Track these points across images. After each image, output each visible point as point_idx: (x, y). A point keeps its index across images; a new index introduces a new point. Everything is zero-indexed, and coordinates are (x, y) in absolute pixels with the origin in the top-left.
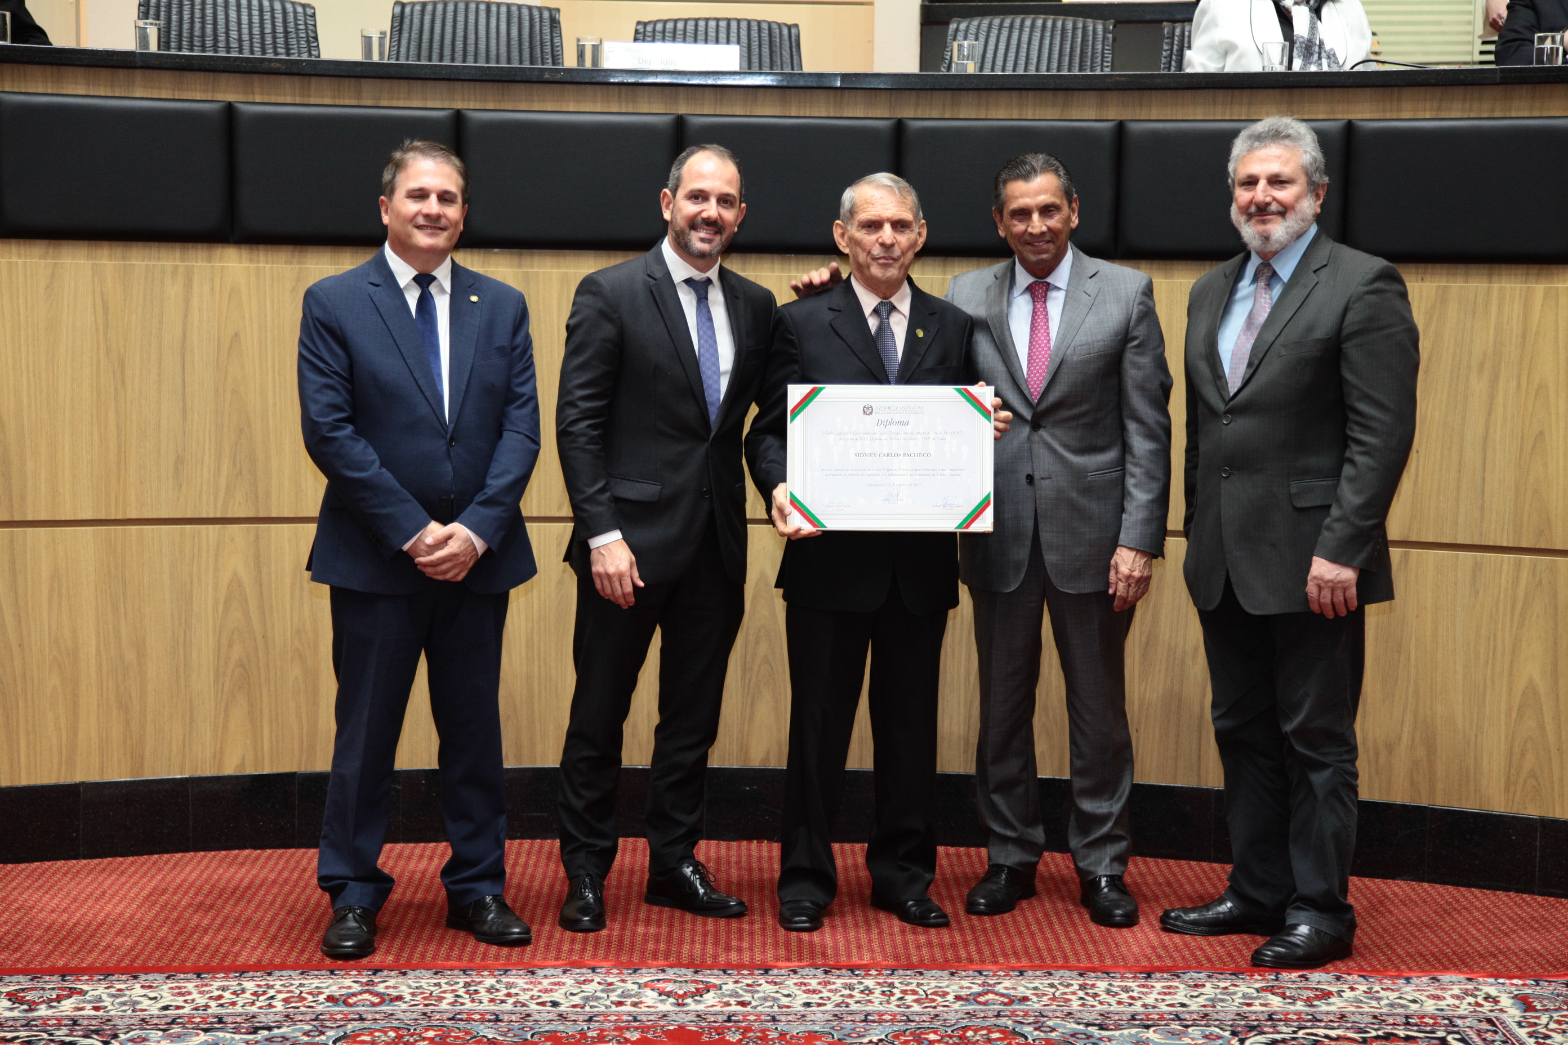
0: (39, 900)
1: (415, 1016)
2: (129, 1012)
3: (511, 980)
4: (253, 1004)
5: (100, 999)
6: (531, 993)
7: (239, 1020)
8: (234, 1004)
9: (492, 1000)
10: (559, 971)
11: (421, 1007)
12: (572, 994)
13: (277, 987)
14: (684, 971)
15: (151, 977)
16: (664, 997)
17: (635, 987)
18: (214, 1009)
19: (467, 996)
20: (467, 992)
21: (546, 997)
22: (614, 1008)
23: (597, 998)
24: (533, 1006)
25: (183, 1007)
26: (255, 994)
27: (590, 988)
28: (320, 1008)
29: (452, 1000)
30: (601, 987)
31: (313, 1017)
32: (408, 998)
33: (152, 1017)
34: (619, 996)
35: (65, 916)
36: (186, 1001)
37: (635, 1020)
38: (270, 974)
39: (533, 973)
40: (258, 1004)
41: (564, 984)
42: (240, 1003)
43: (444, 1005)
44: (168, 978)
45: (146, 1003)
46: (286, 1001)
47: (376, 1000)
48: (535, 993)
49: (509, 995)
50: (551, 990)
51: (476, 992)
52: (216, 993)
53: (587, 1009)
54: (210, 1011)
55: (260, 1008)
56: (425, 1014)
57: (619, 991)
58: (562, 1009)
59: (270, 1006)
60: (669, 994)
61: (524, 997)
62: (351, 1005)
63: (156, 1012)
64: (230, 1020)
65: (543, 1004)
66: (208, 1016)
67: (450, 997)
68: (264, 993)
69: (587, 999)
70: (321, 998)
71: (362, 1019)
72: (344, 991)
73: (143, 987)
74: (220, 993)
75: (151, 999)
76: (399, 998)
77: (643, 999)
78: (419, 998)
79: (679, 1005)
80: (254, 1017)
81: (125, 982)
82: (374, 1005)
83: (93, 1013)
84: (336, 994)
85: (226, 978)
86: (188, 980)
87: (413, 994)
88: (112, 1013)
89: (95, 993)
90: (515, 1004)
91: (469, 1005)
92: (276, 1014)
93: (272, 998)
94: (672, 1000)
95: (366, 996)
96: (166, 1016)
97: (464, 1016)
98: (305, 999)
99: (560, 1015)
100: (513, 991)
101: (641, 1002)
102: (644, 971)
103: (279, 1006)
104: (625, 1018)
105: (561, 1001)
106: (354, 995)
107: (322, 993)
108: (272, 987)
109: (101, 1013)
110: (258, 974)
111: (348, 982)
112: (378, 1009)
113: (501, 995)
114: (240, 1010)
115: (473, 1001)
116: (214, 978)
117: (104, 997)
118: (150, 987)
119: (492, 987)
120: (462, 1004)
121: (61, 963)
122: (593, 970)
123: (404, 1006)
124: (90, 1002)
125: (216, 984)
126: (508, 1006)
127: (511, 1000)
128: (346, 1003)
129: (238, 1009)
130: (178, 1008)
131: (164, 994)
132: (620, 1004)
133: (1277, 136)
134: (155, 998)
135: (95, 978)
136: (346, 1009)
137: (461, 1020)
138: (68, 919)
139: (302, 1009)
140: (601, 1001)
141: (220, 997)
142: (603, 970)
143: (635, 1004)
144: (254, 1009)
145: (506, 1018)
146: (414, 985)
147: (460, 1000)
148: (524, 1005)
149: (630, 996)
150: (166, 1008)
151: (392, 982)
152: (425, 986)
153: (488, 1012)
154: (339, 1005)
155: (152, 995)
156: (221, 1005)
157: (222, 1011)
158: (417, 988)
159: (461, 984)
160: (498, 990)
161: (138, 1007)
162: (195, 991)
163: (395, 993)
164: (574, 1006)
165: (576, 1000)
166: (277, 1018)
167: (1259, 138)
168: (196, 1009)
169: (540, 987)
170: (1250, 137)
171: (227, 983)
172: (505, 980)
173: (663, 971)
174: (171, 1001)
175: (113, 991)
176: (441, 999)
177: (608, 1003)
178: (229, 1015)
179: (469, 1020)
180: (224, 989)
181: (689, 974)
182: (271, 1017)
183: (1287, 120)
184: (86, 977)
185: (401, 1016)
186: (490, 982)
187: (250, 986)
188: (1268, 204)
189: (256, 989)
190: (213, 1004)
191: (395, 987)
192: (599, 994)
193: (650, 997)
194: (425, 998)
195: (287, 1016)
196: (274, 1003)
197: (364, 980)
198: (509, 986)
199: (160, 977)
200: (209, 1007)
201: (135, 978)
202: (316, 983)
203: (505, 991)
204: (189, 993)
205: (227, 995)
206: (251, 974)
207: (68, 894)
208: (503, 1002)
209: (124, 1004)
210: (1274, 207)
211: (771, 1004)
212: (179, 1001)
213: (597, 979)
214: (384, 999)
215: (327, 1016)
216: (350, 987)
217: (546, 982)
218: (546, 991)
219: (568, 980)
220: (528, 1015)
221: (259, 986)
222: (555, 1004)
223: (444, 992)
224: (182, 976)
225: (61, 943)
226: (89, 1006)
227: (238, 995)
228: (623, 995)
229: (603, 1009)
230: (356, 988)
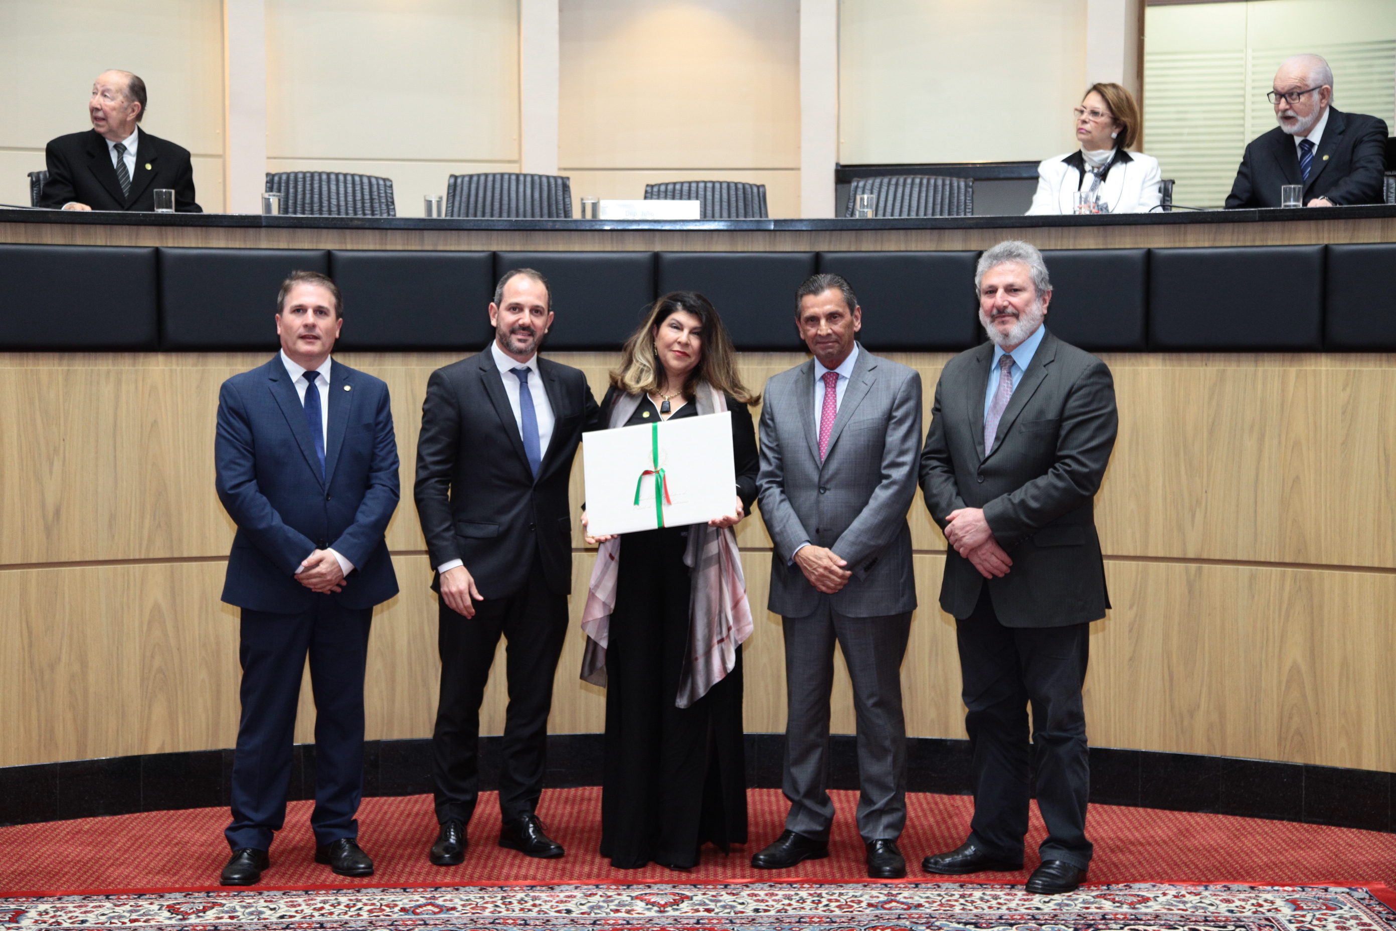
0: (192, 838)
1: (465, 921)
2: (255, 920)
3: (537, 894)
4: (346, 913)
5: (234, 910)
6: (550, 904)
7: (335, 925)
8: (331, 914)
9: (522, 910)
10: (573, 887)
11: (469, 915)
12: (581, 904)
13: (364, 901)
14: (664, 886)
15: (272, 893)
16: (650, 906)
17: (629, 899)
18: (317, 917)
19: (503, 906)
20: (504, 903)
21: (562, 907)
22: (612, 914)
23: (600, 907)
24: (553, 914)
25: (294, 916)
26: (347, 906)
27: (594, 900)
28: (395, 916)
29: (492, 910)
30: (602, 899)
31: (390, 923)
32: (460, 908)
33: (272, 923)
34: (616, 905)
35: (211, 849)
36: (297, 912)
37: (628, 923)
38: (358, 891)
39: (552, 889)
40: (350, 914)
41: (575, 897)
42: (336, 913)
43: (487, 913)
44: (284, 894)
45: (268, 913)
46: (370, 911)
47: (437, 910)
48: (553, 903)
49: (534, 905)
50: (566, 902)
51: (510, 903)
52: (319, 905)
53: (593, 915)
54: (314, 919)
55: (351, 916)
56: (472, 920)
57: (616, 902)
58: (574, 915)
59: (359, 915)
60: (653, 904)
61: (545, 907)
62: (418, 914)
63: (275, 920)
64: (329, 925)
65: (559, 912)
66: (313, 923)
67: (490, 907)
68: (354, 905)
69: (592, 908)
70: (396, 909)
71: (426, 924)
72: (413, 904)
73: (266, 901)
74: (322, 905)
75: (271, 909)
76: (454, 909)
77: (635, 908)
78: (468, 908)
79: (661, 912)
80: (346, 923)
81: (253, 897)
82: (435, 913)
83: (229, 921)
84: (407, 906)
85: (327, 894)
86: (299, 896)
87: (463, 905)
88: (243, 921)
89: (231, 905)
90: (539, 912)
91: (504, 913)
92: (362, 921)
93: (360, 909)
94: (656, 908)
95: (430, 907)
96: (282, 923)
97: (501, 921)
98: (384, 910)
99: (572, 920)
100: (537, 902)
101: (633, 910)
102: (635, 886)
103: (365, 915)
104: (620, 922)
105: (573, 909)
106: (420, 906)
107: (396, 905)
108: (360, 901)
109: (235, 921)
110: (350, 891)
111: (416, 897)
112: (438, 916)
113: (528, 905)
114: (337, 918)
115: (508, 910)
116: (317, 894)
117: (238, 908)
118: (271, 901)
119: (522, 899)
120: (500, 912)
121: (207, 884)
122: (597, 886)
123: (457, 914)
124: (227, 912)
125: (319, 899)
126: (533, 914)
127: (537, 909)
128: (414, 913)
129: (335, 917)
130: (291, 917)
131: (281, 906)
132: (617, 911)
133: (1010, 255)
134: (274, 909)
135: (231, 894)
136: (413, 917)
137: (499, 923)
138: (213, 851)
139: (382, 917)
140: (603, 910)
141: (322, 908)
142: (605, 886)
143: (628, 912)
144: (347, 917)
145: (532, 923)
146: (465, 898)
147: (498, 909)
148: (546, 913)
149: (625, 905)
150: (282, 917)
151: (448, 897)
152: (473, 899)
153: (519, 918)
154: (409, 914)
155: (272, 906)
156: (322, 915)
157: (324, 919)
158: (467, 900)
159: (499, 898)
160: (526, 902)
161: (262, 916)
162: (303, 904)
163: (449, 904)
164: (583, 913)
165: (585, 909)
166: (364, 924)
167: (997, 257)
168: (304, 918)
169: (558, 899)
170: (990, 257)
171: (327, 898)
172: (532, 894)
173: (649, 887)
174: (286, 911)
175: (244, 904)
176: (484, 908)
177: (608, 910)
178: (328, 922)
179: (505, 924)
180: (325, 902)
181: (668, 888)
182: (359, 923)
183: (1018, 243)
184: (225, 894)
185: (454, 921)
186: (520, 895)
187: (344, 900)
188: (1005, 307)
189: (348, 902)
190: (316, 914)
191: (451, 900)
192: (601, 904)
193: (639, 906)
194: (473, 908)
195: (371, 923)
196: (361, 913)
197: (428, 896)
198: (534, 898)
199: (279, 894)
200: (313, 916)
201: (260, 894)
202: (393, 897)
203: (531, 903)
204: (300, 905)
205: (327, 906)
206: (345, 891)
207: (213, 832)
208: (530, 910)
209: (251, 914)
210: (1010, 310)
211: (728, 910)
212: (292, 912)
213: (600, 893)
214: (442, 909)
215: (401, 923)
216: (418, 901)
217: (562, 895)
218: (562, 902)
219: (578, 894)
220: (548, 921)
221: (351, 900)
222: (569, 911)
223: (487, 903)
224: (294, 893)
225: (207, 869)
226: (226, 916)
227: (335, 907)
228: (619, 904)
229: (604, 915)
230: (422, 901)
